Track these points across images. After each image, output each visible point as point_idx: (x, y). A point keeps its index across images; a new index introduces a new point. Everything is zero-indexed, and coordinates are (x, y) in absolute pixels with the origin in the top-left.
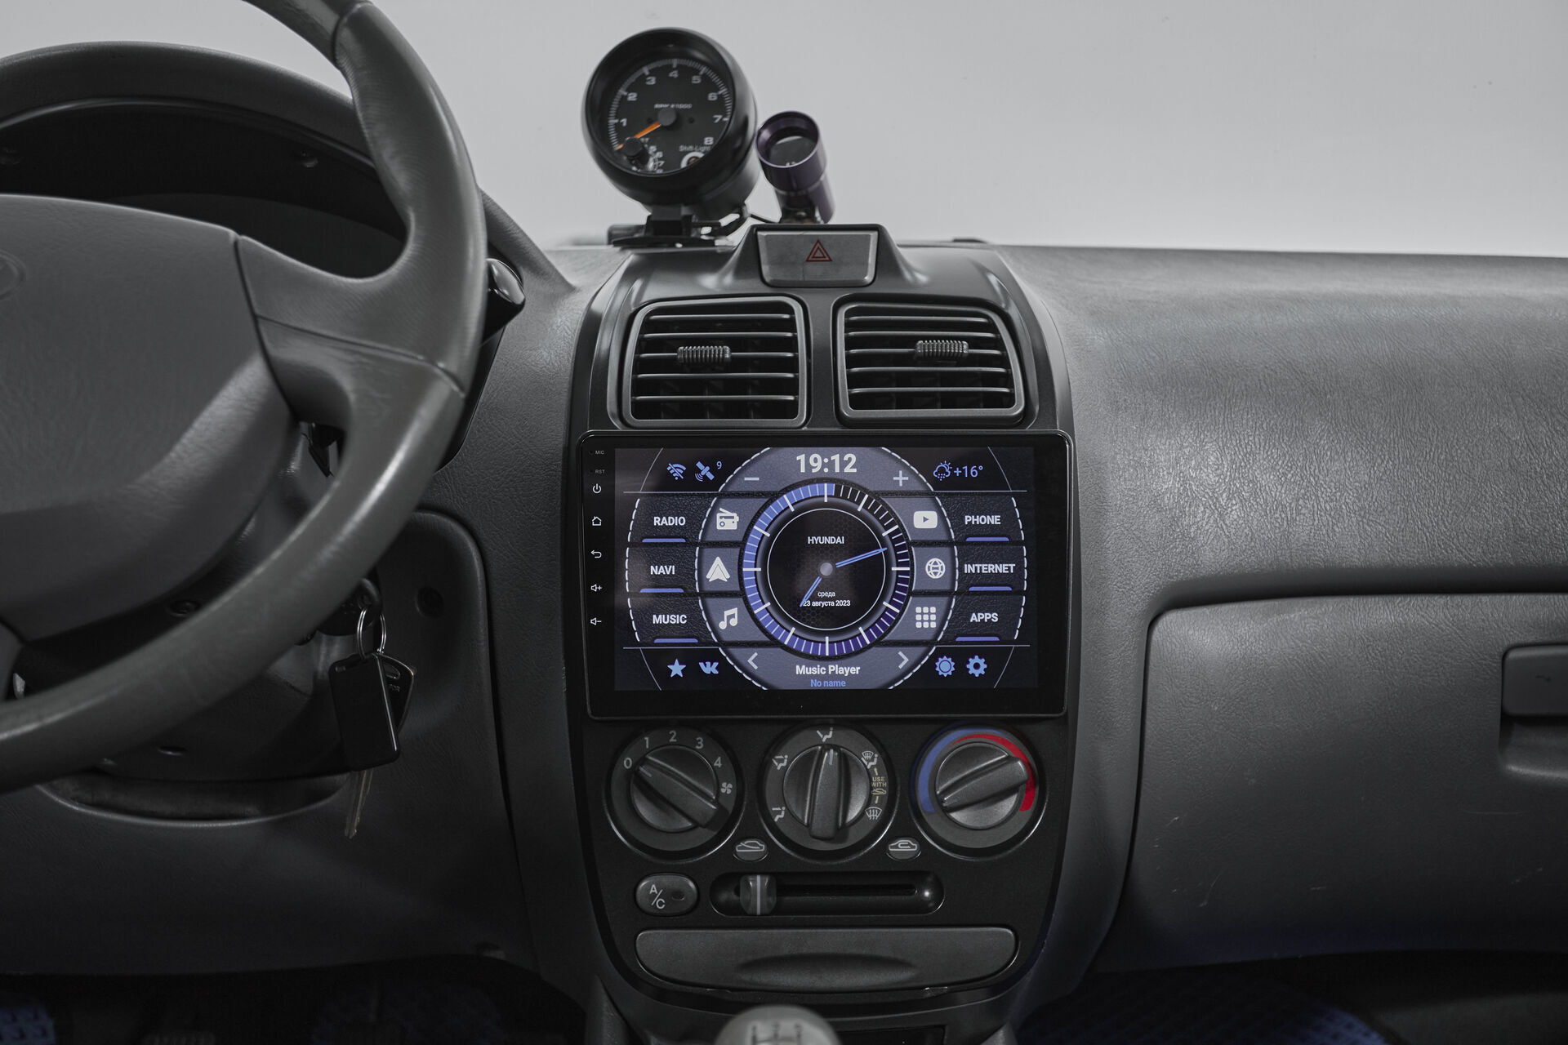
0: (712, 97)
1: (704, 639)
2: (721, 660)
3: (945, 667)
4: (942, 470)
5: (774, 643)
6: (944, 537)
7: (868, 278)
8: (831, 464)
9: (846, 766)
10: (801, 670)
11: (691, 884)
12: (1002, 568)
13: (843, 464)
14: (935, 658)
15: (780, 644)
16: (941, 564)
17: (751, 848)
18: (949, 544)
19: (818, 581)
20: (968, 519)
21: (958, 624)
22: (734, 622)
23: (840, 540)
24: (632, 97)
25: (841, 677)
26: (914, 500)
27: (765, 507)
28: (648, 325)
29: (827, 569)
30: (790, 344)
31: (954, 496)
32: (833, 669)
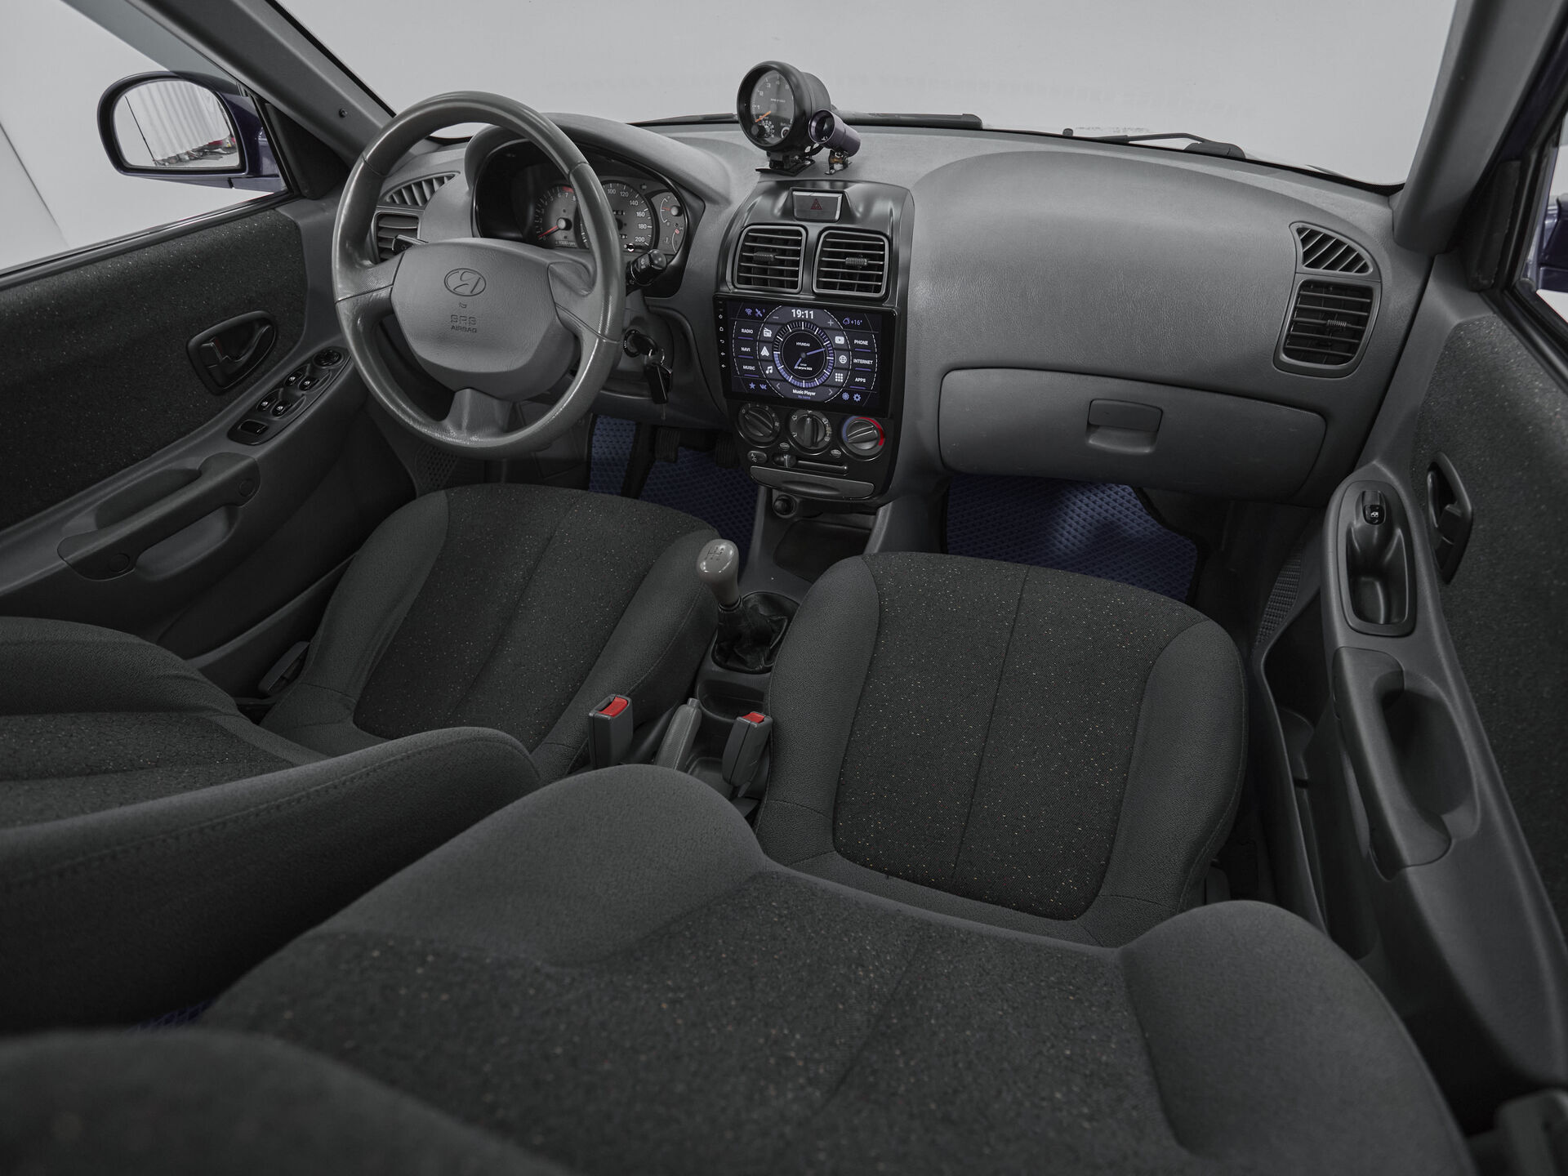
1: (762, 377)
2: (767, 384)
3: (845, 397)
4: (846, 321)
5: (784, 380)
6: (846, 348)
7: (837, 217)
8: (805, 314)
9: (816, 424)
10: (795, 391)
11: (766, 454)
12: (868, 362)
13: (809, 315)
14: (842, 393)
15: (787, 381)
16: (845, 357)
17: (784, 445)
18: (849, 350)
19: (800, 359)
20: (856, 341)
21: (851, 382)
22: (771, 371)
23: (808, 345)
24: (761, 92)
25: (809, 396)
26: (836, 332)
27: (781, 329)
28: (747, 238)
29: (803, 355)
30: (797, 253)
31: (851, 332)
32: (805, 392)
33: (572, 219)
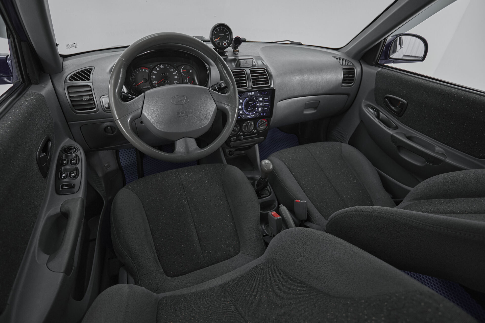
0: (227, 33)
1: (238, 114)
2: (240, 116)
3: (262, 114)
4: (263, 93)
5: (246, 114)
6: (262, 101)
7: (252, 66)
9: (251, 125)
10: (248, 116)
11: (235, 138)
12: (268, 103)
13: (253, 93)
16: (262, 103)
17: (241, 133)
19: (250, 107)
20: (265, 98)
21: (263, 110)
22: (242, 112)
23: (252, 102)
24: (216, 32)
26: (260, 97)
27: (245, 99)
29: (251, 105)
30: (245, 77)
31: (263, 96)
32: (251, 116)
33: (148, 79)
